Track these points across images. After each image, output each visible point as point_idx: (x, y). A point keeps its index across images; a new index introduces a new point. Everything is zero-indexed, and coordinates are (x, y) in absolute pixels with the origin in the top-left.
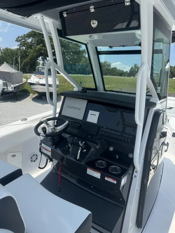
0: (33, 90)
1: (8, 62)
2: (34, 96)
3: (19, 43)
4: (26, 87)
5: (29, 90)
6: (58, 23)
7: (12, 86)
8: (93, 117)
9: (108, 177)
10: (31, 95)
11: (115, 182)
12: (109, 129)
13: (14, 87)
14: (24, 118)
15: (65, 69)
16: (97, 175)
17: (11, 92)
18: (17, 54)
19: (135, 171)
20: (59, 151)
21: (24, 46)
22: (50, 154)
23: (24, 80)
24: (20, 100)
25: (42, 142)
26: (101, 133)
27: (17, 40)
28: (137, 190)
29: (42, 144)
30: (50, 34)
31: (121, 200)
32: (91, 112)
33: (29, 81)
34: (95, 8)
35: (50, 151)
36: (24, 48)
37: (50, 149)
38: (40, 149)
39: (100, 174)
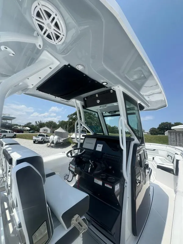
0: (73, 141)
1: (62, 127)
2: (73, 145)
3: (69, 118)
4: (70, 140)
5: (71, 142)
6: (83, 103)
7: (62, 139)
8: (99, 148)
9: (107, 184)
10: (72, 144)
11: (111, 188)
12: (109, 154)
13: (63, 140)
14: (64, 151)
15: (86, 123)
16: (100, 183)
17: (61, 143)
18: (67, 124)
19: (125, 182)
20: (79, 168)
21: (71, 119)
22: (74, 170)
23: (69, 136)
24: (65, 148)
25: (71, 163)
26: (103, 156)
27: (68, 117)
28: (128, 198)
29: (71, 164)
30: (79, 108)
31: (118, 204)
32: (98, 145)
33: (71, 137)
34: (98, 95)
35: (74, 169)
36: (71, 120)
37: (74, 167)
38: (69, 168)
39: (102, 182)
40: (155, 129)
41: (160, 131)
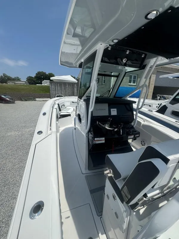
29: (95, 139)
35: (103, 140)
40: (32, 77)
41: (37, 80)
